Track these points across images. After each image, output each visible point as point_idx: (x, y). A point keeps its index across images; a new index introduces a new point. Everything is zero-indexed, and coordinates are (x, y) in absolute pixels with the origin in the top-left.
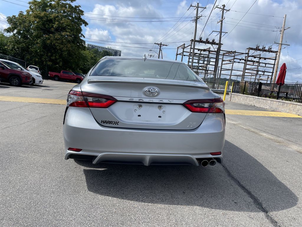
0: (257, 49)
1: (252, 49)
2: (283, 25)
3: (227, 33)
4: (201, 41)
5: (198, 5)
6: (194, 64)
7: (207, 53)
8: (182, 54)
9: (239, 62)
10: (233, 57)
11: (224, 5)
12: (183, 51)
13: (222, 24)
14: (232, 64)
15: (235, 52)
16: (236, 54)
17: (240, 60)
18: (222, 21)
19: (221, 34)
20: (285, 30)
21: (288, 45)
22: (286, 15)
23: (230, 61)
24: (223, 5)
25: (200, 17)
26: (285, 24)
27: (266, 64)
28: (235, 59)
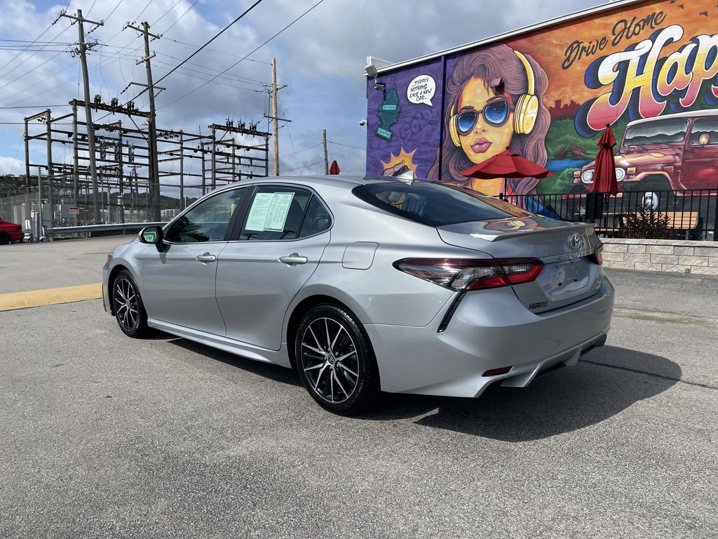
0: (229, 128)
1: (219, 127)
2: (273, 81)
3: (164, 89)
4: (98, 105)
5: (81, 16)
6: (81, 162)
7: (116, 134)
8: (46, 137)
9: (191, 157)
10: (179, 145)
11: (146, 23)
12: (50, 130)
13: (148, 67)
14: (179, 161)
15: (181, 133)
16: (185, 137)
17: (196, 151)
18: (148, 61)
19: (152, 92)
20: (277, 89)
21: (289, 121)
22: (275, 59)
23: (172, 155)
24: (142, 24)
25: (91, 45)
26: (275, 78)
27: (251, 159)
28: (184, 150)
